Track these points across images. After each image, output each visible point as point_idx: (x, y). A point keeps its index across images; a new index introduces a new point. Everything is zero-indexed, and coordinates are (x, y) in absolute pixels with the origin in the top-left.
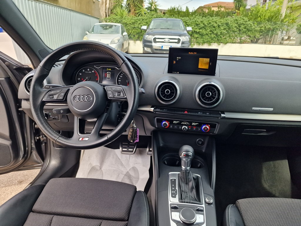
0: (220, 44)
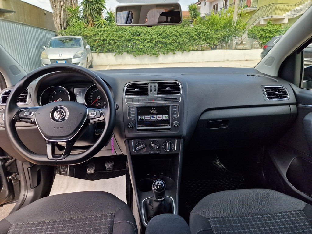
0: (183, 52)
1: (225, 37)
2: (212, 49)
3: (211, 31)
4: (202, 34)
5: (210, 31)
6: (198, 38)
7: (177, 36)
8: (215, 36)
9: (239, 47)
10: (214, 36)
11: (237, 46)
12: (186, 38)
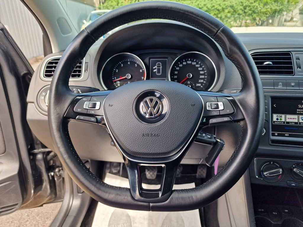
1: (275, 12)
2: (257, 25)
3: (259, 4)
4: (248, 8)
5: (257, 5)
6: (243, 12)
7: (218, 10)
8: (264, 10)
9: (288, 24)
10: (262, 10)
11: (285, 23)
12: (229, 12)
